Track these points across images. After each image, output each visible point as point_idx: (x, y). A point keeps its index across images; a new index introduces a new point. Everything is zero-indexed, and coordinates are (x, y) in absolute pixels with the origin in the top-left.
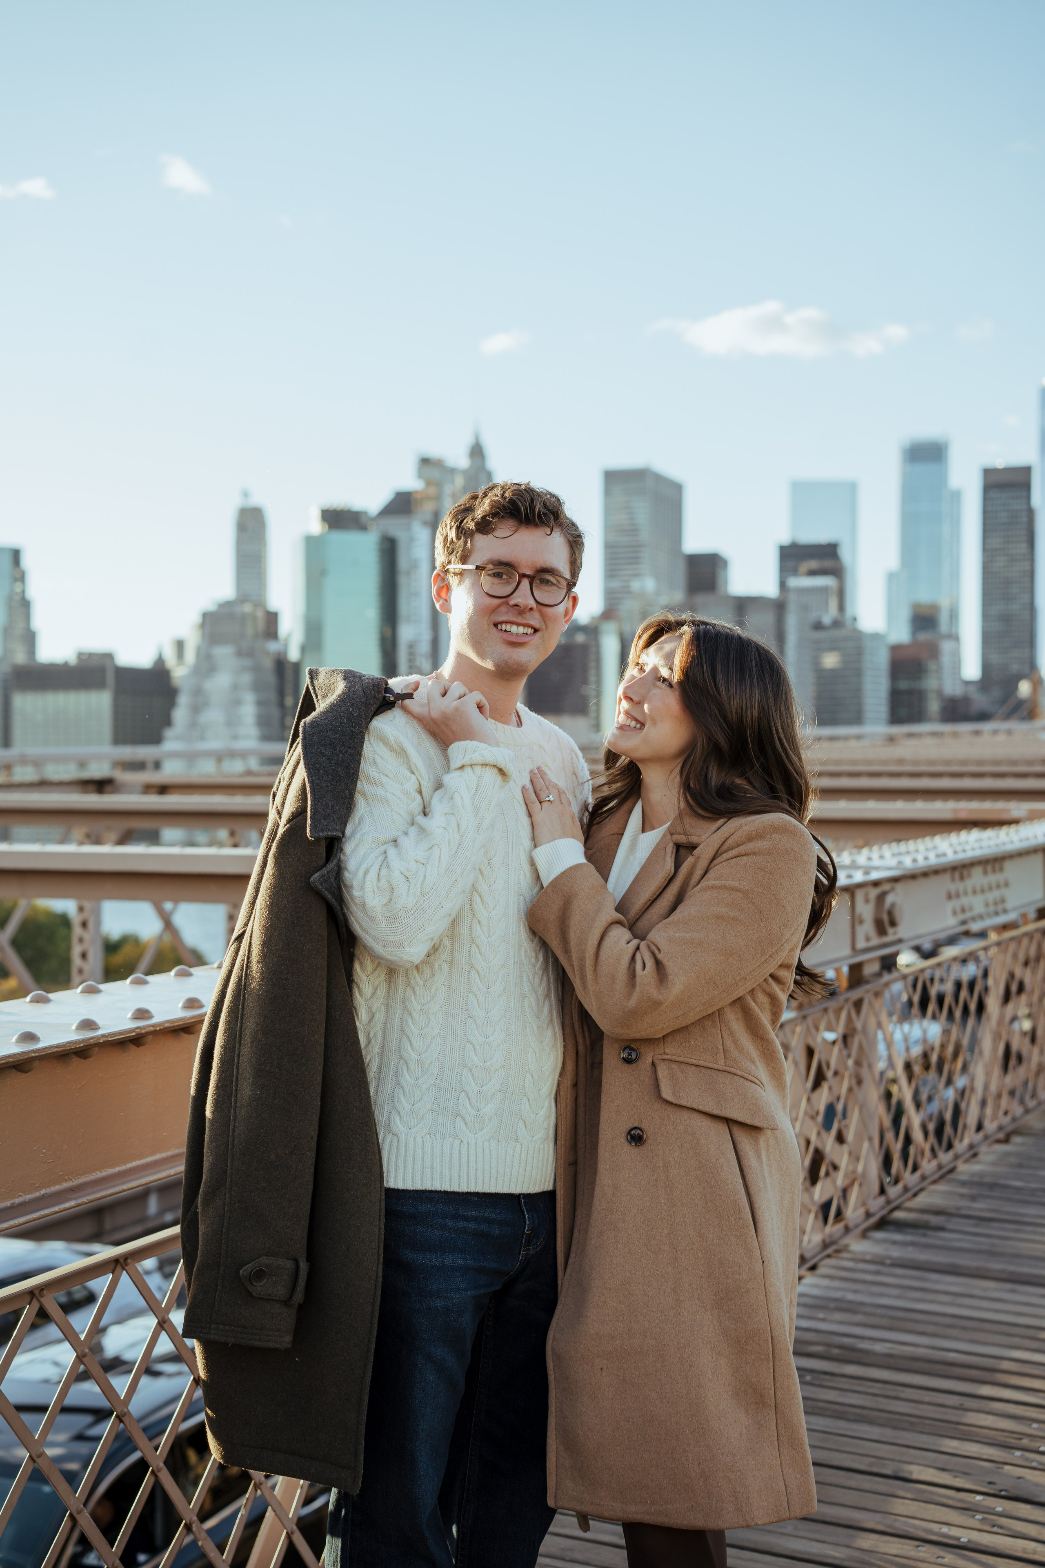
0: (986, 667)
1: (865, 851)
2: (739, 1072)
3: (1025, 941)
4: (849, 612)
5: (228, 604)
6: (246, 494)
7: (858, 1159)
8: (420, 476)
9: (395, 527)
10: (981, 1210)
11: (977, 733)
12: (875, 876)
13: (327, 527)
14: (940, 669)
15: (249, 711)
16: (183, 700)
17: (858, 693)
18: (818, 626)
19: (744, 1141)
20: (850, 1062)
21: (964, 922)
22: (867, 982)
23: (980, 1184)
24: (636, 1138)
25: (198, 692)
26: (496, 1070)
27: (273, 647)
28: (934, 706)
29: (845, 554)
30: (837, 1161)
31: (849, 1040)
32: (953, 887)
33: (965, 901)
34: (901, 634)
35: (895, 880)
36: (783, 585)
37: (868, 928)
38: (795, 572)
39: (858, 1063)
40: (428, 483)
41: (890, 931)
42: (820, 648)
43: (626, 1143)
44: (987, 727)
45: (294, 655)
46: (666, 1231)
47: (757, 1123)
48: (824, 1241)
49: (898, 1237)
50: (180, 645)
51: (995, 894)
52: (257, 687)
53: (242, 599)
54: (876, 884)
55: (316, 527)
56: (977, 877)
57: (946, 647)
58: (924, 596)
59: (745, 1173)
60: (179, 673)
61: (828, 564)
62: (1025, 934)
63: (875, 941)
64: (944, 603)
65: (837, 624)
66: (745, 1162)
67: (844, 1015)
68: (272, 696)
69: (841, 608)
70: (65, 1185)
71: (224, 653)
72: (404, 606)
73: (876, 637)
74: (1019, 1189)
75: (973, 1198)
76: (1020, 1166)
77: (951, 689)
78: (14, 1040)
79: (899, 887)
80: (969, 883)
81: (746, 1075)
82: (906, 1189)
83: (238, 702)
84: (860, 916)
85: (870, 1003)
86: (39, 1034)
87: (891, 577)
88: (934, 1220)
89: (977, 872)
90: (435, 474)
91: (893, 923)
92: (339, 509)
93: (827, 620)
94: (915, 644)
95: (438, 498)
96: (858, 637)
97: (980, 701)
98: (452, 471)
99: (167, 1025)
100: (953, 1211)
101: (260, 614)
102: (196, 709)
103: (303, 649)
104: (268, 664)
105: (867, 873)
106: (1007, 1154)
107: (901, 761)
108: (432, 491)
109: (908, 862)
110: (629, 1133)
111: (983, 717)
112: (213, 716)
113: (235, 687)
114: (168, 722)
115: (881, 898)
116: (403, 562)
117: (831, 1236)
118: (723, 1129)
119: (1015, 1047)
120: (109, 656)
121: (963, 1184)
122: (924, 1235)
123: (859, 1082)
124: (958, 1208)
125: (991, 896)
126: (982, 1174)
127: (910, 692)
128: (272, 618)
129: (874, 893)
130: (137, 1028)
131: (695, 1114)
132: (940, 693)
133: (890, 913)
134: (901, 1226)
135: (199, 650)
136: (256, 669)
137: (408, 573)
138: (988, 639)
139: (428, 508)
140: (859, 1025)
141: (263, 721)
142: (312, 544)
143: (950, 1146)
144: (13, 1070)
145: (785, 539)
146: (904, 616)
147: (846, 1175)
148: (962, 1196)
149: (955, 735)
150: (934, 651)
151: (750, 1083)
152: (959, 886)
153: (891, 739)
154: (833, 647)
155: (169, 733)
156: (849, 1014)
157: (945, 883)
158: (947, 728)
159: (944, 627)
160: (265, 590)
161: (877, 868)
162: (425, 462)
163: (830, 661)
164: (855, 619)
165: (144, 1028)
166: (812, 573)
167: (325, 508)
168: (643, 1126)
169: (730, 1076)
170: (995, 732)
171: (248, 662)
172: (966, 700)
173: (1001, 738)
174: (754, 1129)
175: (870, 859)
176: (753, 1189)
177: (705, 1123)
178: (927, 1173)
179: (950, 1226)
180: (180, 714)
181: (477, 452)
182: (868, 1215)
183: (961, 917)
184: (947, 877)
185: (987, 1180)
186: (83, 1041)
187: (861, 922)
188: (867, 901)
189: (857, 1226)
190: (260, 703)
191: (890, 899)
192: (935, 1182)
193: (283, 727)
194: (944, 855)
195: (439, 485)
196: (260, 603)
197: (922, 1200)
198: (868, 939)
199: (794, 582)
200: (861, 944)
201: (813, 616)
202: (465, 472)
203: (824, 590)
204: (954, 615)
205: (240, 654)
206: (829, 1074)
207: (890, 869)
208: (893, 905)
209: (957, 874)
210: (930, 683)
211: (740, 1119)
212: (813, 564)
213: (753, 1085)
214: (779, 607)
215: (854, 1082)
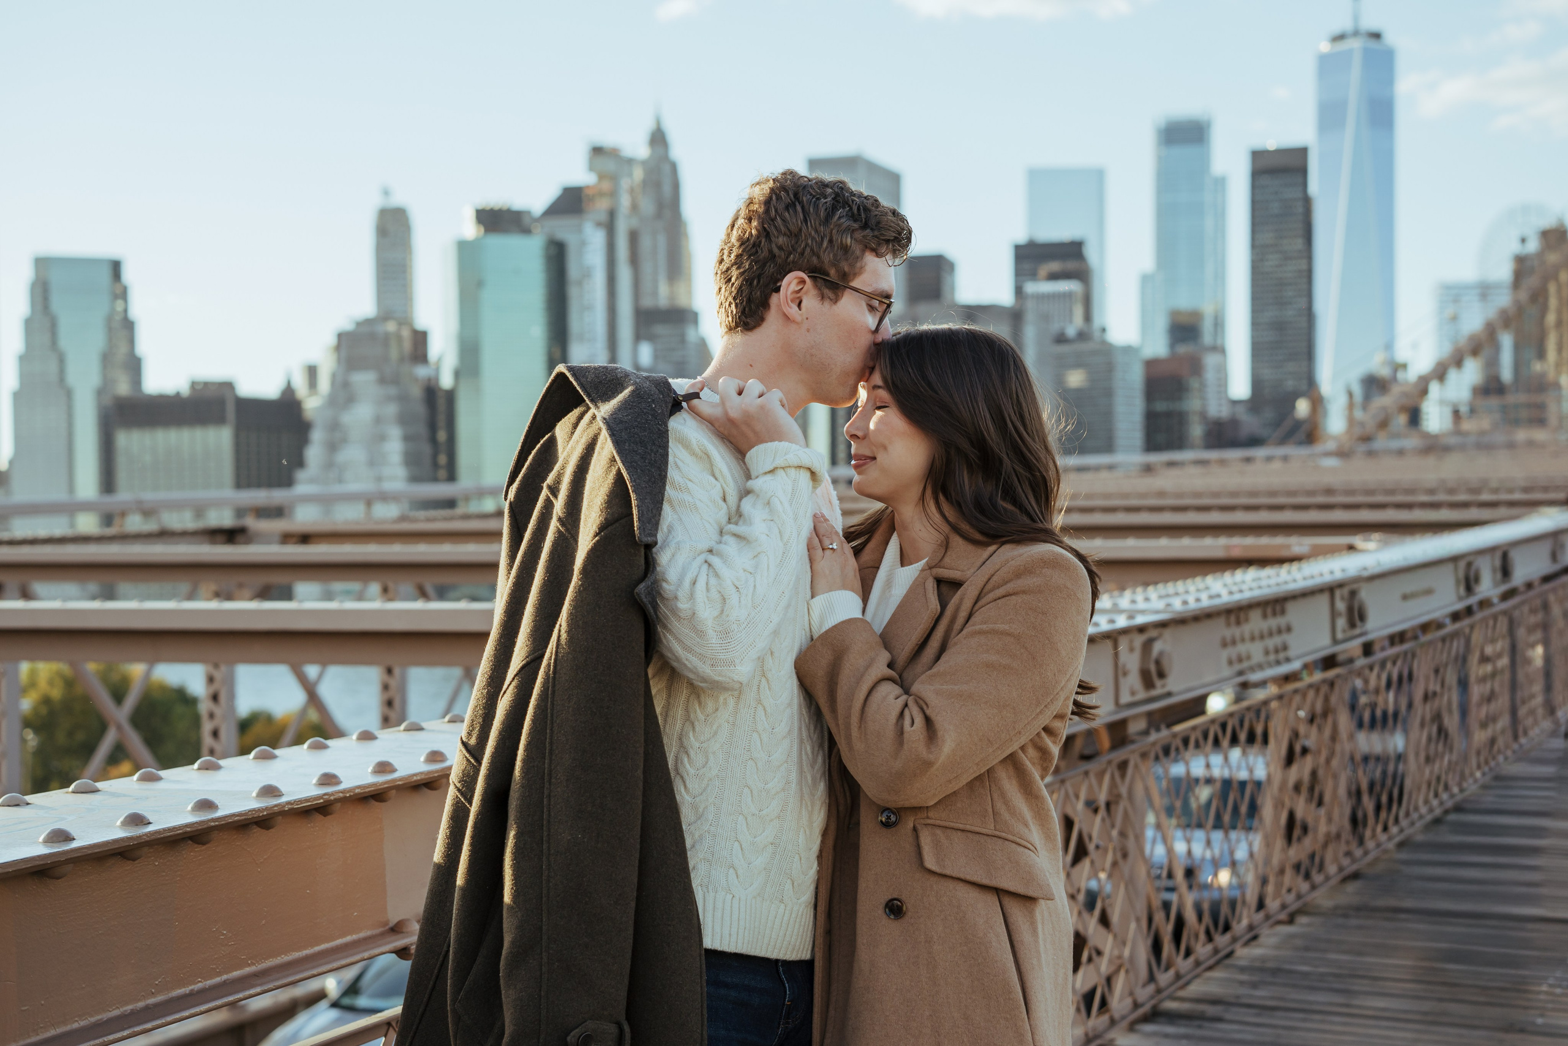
0: (1257, 383)
1: (1128, 594)
2: (1010, 837)
3: (1311, 694)
4: (1097, 322)
5: (368, 322)
6: (386, 193)
7: (1124, 943)
8: (591, 168)
9: (563, 229)
10: (1263, 998)
11: (1248, 460)
12: (1140, 620)
13: (482, 229)
14: (1203, 385)
15: (394, 447)
16: (317, 436)
17: (1108, 415)
18: (1061, 339)
19: (1016, 912)
20: (1115, 833)
21: (1241, 673)
22: (1133, 742)
23: (1262, 970)
24: (895, 909)
25: (334, 426)
26: (772, 820)
27: (422, 372)
28: (1196, 431)
29: (1091, 253)
30: (1100, 947)
31: (1113, 807)
32: (1227, 633)
33: (1242, 648)
34: (1158, 347)
35: (1163, 625)
36: (1019, 291)
37: (1133, 680)
38: (1033, 276)
39: (1123, 834)
40: (601, 177)
41: (1158, 683)
42: (1062, 365)
43: (885, 916)
44: (1260, 453)
45: (446, 381)
46: (928, 1014)
47: (1031, 893)
48: (1086, 1035)
49: (1170, 1029)
50: (312, 372)
51: (1277, 640)
52: (403, 420)
53: (384, 316)
54: (1141, 629)
55: (470, 230)
56: (1256, 622)
57: (1210, 361)
58: (1184, 302)
59: (1017, 949)
60: (312, 404)
61: (1071, 265)
62: (1310, 686)
63: (1142, 695)
64: (1208, 309)
65: (1083, 336)
66: (1016, 937)
67: (1107, 779)
68: (422, 429)
69: (1088, 317)
70: (247, 970)
71: (364, 380)
72: (575, 322)
73: (1128, 350)
74: (1305, 975)
75: (1254, 985)
76: (1307, 949)
77: (1217, 409)
78: (189, 808)
79: (1167, 633)
80: (1247, 629)
81: (1018, 840)
82: (1178, 976)
83: (382, 438)
84: (1124, 666)
85: (1136, 766)
86: (217, 802)
87: (1146, 280)
88: (1211, 1010)
89: (1255, 615)
90: (610, 165)
91: (1161, 675)
92: (497, 208)
93: (1071, 331)
94: (1173, 357)
95: (613, 194)
96: (1107, 351)
97: (1250, 424)
98: (630, 161)
99: (357, 791)
100: (1233, 1000)
101: (406, 333)
102: (332, 447)
103: (457, 374)
104: (417, 392)
105: (1131, 617)
106: (1292, 936)
107: (1161, 494)
108: (606, 186)
109: (1177, 605)
110: (887, 905)
111: (1255, 441)
112: (353, 454)
113: (378, 420)
114: (299, 462)
115: (1147, 645)
116: (573, 271)
117: (1094, 1029)
118: (992, 900)
119: (1299, 814)
120: (229, 386)
121: (1242, 969)
122: (1200, 1027)
123: (1125, 855)
124: (1238, 997)
125: (1271, 643)
126: (1263, 959)
127: (1169, 415)
128: (420, 339)
129: (1139, 640)
130: (325, 794)
131: (961, 884)
132: (1203, 415)
133: (1158, 663)
134: (1172, 1017)
135: (334, 376)
136: (403, 399)
137: (580, 283)
138: (1258, 350)
139: (602, 206)
140: (1123, 790)
141: (411, 460)
142: (464, 248)
143: (1227, 928)
144: (190, 842)
145: (1022, 238)
146: (1161, 325)
147: (1110, 961)
148: (1242, 983)
149: (1222, 462)
150: (1195, 366)
151: (1022, 849)
152: (1236, 631)
153: (1148, 469)
154: (1078, 363)
155: (301, 475)
156: (1113, 778)
157: (1220, 629)
158: (1213, 455)
159: (1207, 338)
160: (411, 306)
161: (1143, 612)
162: (597, 151)
163: (1075, 379)
164: (1104, 330)
165: (332, 794)
166: (1054, 277)
167: (480, 208)
168: (903, 898)
169: (1000, 841)
170: (1269, 459)
171: (393, 391)
172: (1234, 422)
173: (1277, 465)
174: (1029, 900)
175: (1133, 602)
176: (1025, 967)
177: (973, 894)
178: (1202, 958)
179: (1228, 1016)
180: (314, 453)
181: (658, 139)
182: (1136, 1005)
183: (1237, 667)
184: (1221, 621)
185: (1270, 965)
186: (266, 808)
187: (1125, 674)
188: (1132, 650)
189: (1123, 1018)
190: (407, 438)
191: (1157, 647)
192: (1210, 968)
193: (435, 465)
194: (1219, 596)
195: (614, 178)
196: (406, 321)
197: (1196, 988)
198: (1133, 693)
199: (1032, 288)
200: (1125, 698)
201: (1055, 327)
202: (644, 163)
203: (1068, 296)
204: (1219, 324)
205: (382, 381)
206: (1091, 847)
207: (1157, 612)
208: (1161, 654)
209: (1233, 618)
210: (1192, 404)
211: (1012, 889)
212: (1055, 266)
213: (1026, 851)
214: (1015, 316)
215: (1119, 855)
